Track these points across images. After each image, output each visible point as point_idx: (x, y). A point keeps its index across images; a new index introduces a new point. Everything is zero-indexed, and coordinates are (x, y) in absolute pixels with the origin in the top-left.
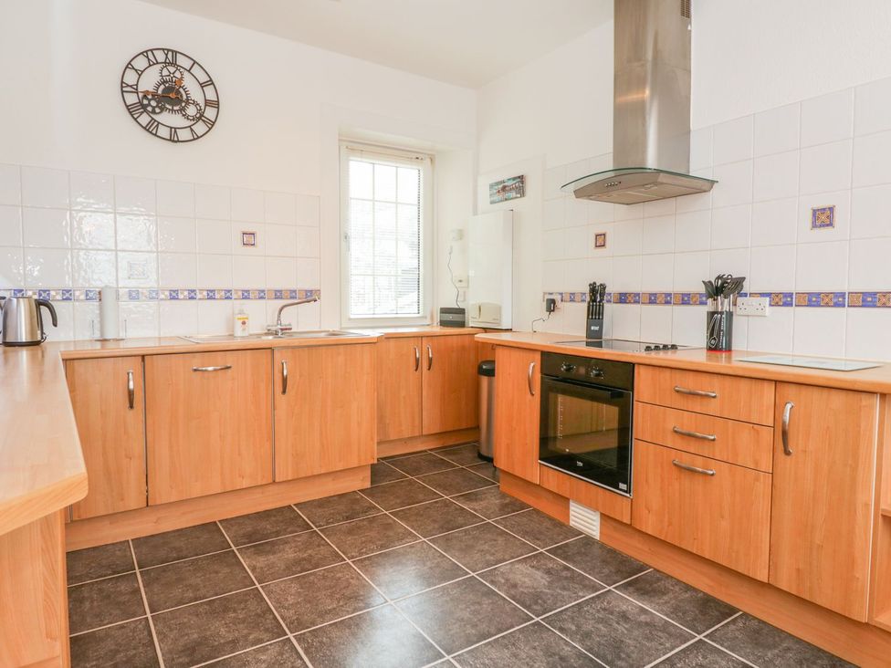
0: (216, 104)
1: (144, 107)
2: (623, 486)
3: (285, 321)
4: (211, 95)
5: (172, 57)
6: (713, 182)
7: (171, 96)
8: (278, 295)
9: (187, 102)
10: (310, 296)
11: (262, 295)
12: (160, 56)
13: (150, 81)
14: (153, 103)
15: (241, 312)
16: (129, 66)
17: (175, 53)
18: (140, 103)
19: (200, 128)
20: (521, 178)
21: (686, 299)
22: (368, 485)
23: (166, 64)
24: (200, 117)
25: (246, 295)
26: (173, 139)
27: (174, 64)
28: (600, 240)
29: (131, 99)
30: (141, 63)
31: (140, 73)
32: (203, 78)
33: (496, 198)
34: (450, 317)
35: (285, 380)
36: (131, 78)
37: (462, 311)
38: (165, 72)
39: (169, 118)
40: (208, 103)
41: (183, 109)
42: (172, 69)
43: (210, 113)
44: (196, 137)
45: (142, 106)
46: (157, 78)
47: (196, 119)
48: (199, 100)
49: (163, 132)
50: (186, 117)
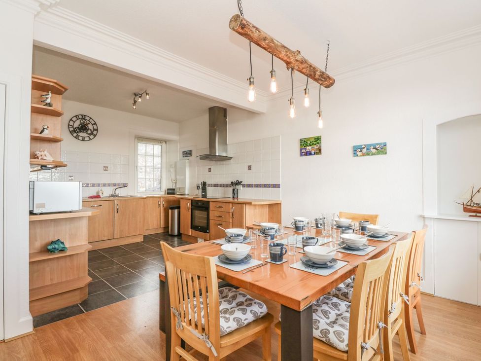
0: (97, 130)
1: (75, 131)
2: (208, 231)
3: (117, 193)
4: (95, 127)
5: (84, 117)
6: (231, 158)
7: (83, 128)
8: (115, 185)
9: (88, 130)
10: (125, 186)
11: (109, 185)
12: (80, 117)
13: (77, 124)
14: (78, 130)
15: (101, 190)
16: (71, 120)
17: (85, 116)
18: (74, 130)
19: (92, 137)
20: (191, 151)
21: (227, 186)
22: (142, 240)
23: (82, 119)
24: (92, 133)
25: (104, 185)
26: (83, 140)
27: (84, 119)
28: (210, 170)
29: (71, 129)
30: (74, 119)
31: (74, 122)
32: (93, 122)
33: (184, 156)
34: (170, 191)
35: (117, 209)
36: (71, 123)
37: (174, 190)
38: (82, 121)
39: (82, 134)
40: (94, 129)
41: (87, 131)
42: (84, 120)
43: (95, 132)
44: (90, 139)
45: (74, 131)
46: (79, 123)
47: (91, 134)
48: (92, 129)
49: (80, 138)
50: (88, 134)
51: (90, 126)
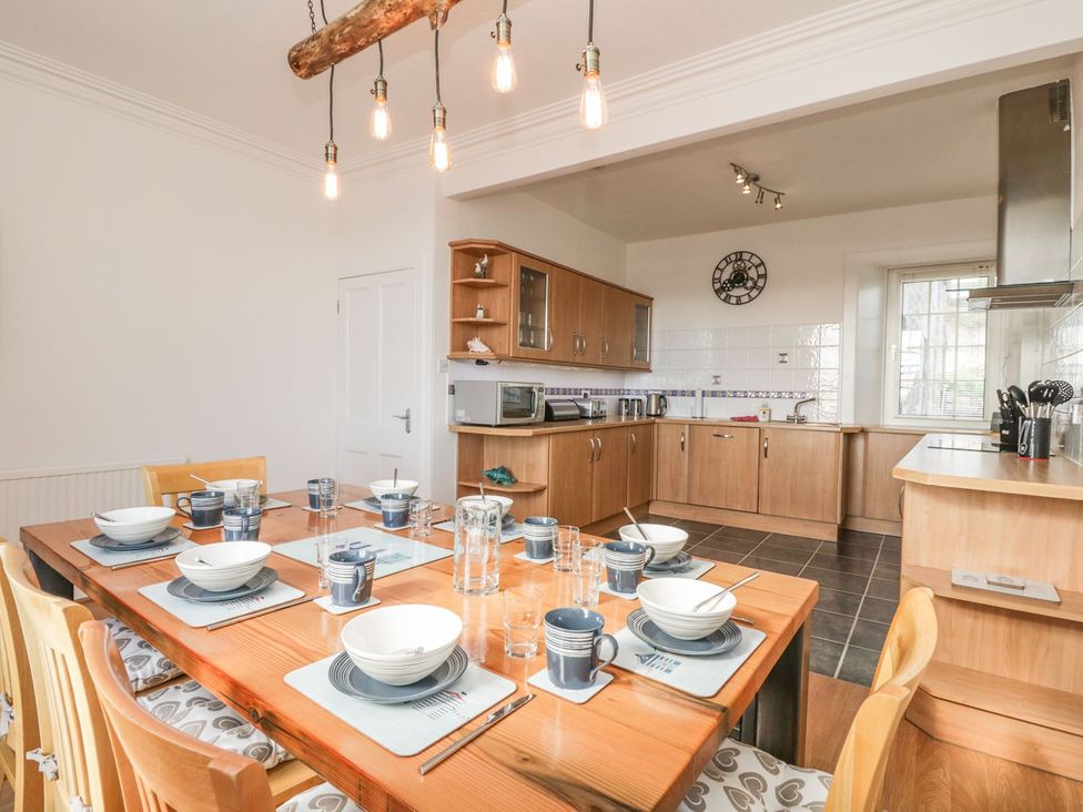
0: (764, 276)
1: (724, 289)
4: (762, 272)
5: (739, 256)
7: (739, 278)
9: (747, 279)
11: (790, 395)
12: (733, 258)
13: (727, 274)
14: (729, 285)
16: (717, 268)
17: (741, 253)
18: (722, 287)
19: (754, 293)
22: (834, 539)
23: (737, 261)
24: (755, 286)
26: (739, 303)
27: (740, 259)
29: (717, 286)
30: (723, 265)
31: (722, 271)
32: (757, 262)
36: (717, 275)
38: (735, 266)
39: (736, 292)
40: (760, 277)
41: (745, 284)
42: (739, 263)
43: (760, 283)
44: (751, 299)
45: (722, 289)
46: (732, 270)
47: (752, 288)
48: (755, 277)
49: (733, 300)
50: (746, 288)
51: (753, 273)
